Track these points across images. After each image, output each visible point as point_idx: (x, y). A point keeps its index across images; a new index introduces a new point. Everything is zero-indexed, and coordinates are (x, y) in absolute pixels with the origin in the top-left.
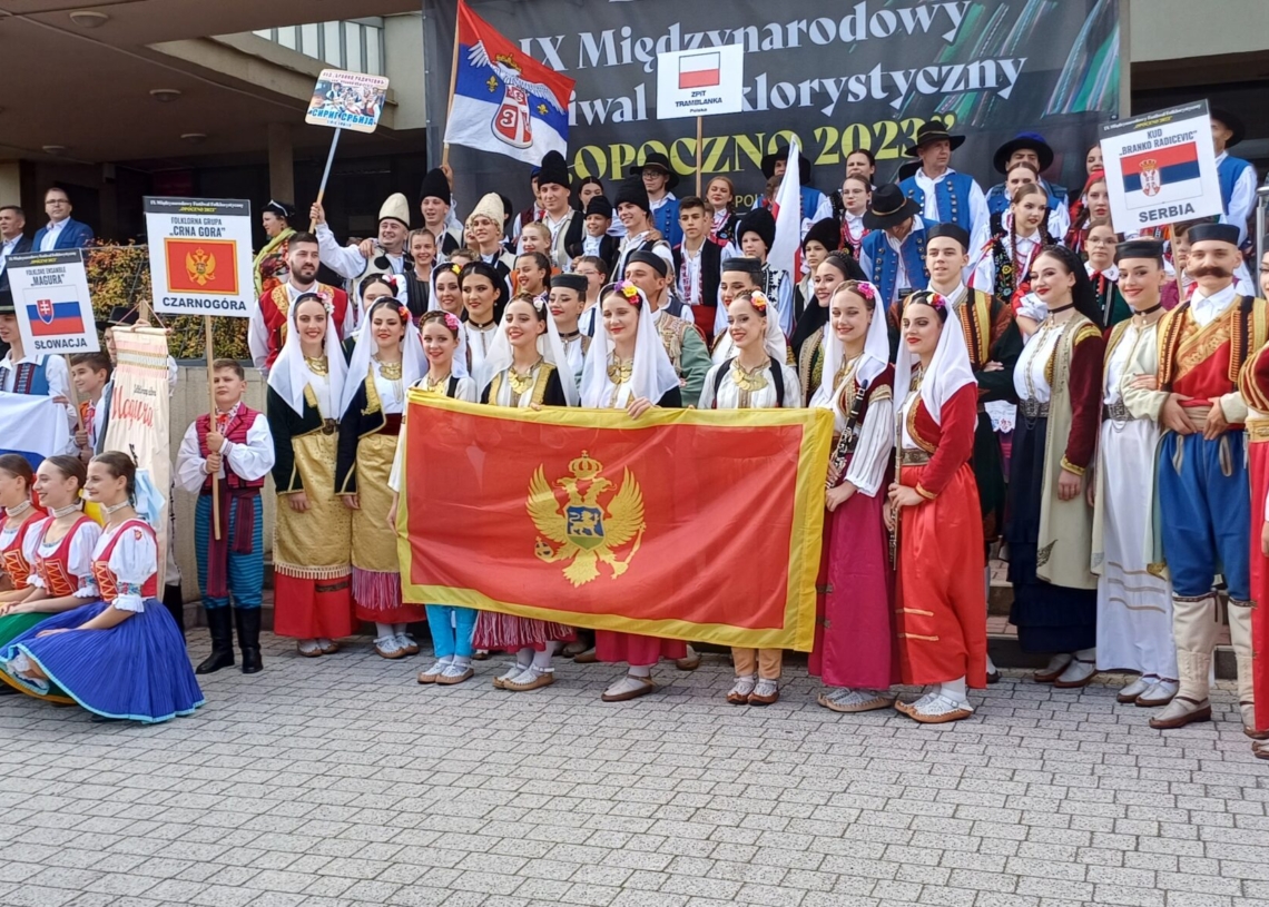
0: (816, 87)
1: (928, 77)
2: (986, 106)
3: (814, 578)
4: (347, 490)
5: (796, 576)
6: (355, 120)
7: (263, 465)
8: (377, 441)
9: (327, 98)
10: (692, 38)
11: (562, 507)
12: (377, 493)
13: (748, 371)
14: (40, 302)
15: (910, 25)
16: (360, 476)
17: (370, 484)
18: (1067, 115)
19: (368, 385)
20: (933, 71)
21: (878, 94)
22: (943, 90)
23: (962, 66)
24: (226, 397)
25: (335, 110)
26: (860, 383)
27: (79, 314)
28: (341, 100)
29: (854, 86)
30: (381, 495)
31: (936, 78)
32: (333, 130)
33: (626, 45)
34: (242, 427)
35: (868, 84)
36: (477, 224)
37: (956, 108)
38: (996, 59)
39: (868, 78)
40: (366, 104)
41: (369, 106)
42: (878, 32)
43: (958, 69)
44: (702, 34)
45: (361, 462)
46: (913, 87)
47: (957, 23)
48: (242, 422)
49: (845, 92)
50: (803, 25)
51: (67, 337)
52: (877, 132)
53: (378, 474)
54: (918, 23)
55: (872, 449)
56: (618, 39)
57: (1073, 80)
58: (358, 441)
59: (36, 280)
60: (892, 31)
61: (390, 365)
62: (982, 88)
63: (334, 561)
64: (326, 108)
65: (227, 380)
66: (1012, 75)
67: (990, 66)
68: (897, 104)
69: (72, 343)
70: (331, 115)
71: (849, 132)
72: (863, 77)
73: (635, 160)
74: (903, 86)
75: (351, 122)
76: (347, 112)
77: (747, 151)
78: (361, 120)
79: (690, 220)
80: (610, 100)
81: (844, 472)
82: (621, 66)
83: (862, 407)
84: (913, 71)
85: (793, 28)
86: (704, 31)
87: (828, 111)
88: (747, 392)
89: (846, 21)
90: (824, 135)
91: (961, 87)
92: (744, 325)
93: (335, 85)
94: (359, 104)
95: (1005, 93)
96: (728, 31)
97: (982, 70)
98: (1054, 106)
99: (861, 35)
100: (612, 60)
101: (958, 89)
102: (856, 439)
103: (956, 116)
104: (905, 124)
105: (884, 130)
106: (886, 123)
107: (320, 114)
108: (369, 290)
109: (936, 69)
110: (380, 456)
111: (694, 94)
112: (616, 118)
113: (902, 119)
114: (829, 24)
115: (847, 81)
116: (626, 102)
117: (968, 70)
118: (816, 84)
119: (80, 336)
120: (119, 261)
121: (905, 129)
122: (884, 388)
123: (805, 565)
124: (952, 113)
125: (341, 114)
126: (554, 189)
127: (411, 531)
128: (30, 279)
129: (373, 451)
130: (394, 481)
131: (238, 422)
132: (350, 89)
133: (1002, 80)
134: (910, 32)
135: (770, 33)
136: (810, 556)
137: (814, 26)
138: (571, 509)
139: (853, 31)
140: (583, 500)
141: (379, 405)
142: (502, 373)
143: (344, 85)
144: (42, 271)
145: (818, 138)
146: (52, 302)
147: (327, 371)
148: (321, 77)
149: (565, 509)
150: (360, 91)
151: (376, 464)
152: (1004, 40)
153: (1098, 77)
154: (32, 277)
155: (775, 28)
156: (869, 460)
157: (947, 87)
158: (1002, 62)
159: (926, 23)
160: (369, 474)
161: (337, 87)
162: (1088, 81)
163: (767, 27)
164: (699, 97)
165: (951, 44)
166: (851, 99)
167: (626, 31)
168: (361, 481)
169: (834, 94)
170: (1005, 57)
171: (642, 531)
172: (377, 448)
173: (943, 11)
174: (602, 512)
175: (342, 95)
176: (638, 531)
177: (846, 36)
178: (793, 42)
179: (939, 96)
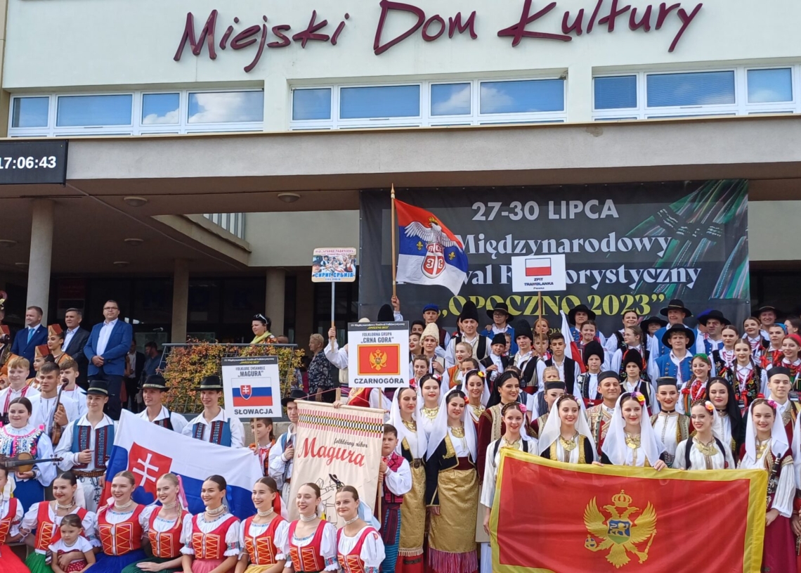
0: (589, 274)
1: (650, 274)
2: (681, 291)
3: (759, 565)
4: (434, 503)
5: (748, 563)
6: (342, 276)
7: (406, 487)
8: (452, 474)
9: (321, 266)
10: (518, 243)
11: (606, 520)
12: (451, 504)
13: (706, 444)
14: (243, 386)
15: (639, 247)
16: (440, 494)
17: (447, 499)
18: (724, 299)
19: (446, 441)
20: (653, 271)
21: (623, 280)
22: (658, 281)
23: (668, 270)
24: (388, 450)
25: (328, 272)
26: (776, 455)
27: (270, 395)
28: (331, 265)
29: (609, 274)
30: (454, 505)
31: (654, 274)
32: (330, 284)
33: (481, 244)
34: (395, 466)
35: (617, 275)
36: (427, 340)
37: (665, 291)
38: (685, 268)
39: (617, 272)
40: (346, 265)
41: (348, 266)
42: (622, 248)
43: (665, 271)
44: (524, 241)
45: (441, 486)
46: (641, 278)
47: (665, 248)
48: (395, 464)
49: (604, 277)
50: (581, 241)
51: (258, 408)
52: (622, 301)
53: (452, 493)
54: (644, 246)
55: (787, 490)
56: (477, 240)
57: (725, 283)
58: (438, 473)
59: (242, 374)
60: (630, 248)
61: (456, 429)
62: (678, 283)
63: (414, 545)
64: (323, 272)
65: (390, 439)
66: (694, 277)
67: (682, 271)
68: (633, 286)
69: (262, 411)
70: (327, 275)
71: (607, 299)
72: (614, 271)
73: (485, 306)
74: (636, 278)
75: (340, 277)
76: (336, 272)
77: (550, 305)
78: (346, 275)
79: (558, 346)
80: (471, 272)
81: (771, 504)
82: (477, 254)
83: (778, 468)
84: (642, 270)
85: (576, 242)
86: (526, 240)
87: (595, 287)
88: (708, 456)
89: (605, 241)
90: (593, 299)
91: (667, 280)
92: (702, 420)
93: (325, 257)
94: (342, 266)
95: (691, 286)
96: (539, 241)
97: (679, 273)
98: (716, 295)
99: (613, 249)
100: (472, 250)
101: (666, 281)
102: (776, 486)
103: (665, 295)
104: (637, 297)
105: (626, 299)
106: (628, 296)
107: (320, 275)
108: (426, 383)
109: (654, 270)
110: (455, 482)
111: (535, 280)
112: (474, 281)
113: (637, 294)
114: (595, 242)
115: (605, 272)
116: (480, 273)
117: (671, 273)
118: (588, 273)
119: (268, 408)
120: (211, 352)
121: (637, 300)
122: (789, 458)
123: (754, 557)
124: (663, 293)
125: (333, 274)
126: (472, 322)
127: (499, 532)
128: (238, 372)
129: (450, 479)
130: (485, 501)
131: (393, 463)
132: (334, 258)
133: (689, 279)
134: (639, 250)
135: (563, 244)
136: (756, 553)
137: (587, 242)
138: (612, 522)
139: (608, 246)
140: (620, 517)
141: (454, 453)
142: (556, 441)
143: (330, 256)
144: (248, 369)
145: (590, 301)
146: (252, 387)
147: (416, 430)
148: (315, 254)
149: (608, 522)
150: (341, 258)
151: (451, 487)
152: (690, 258)
153: (738, 282)
154: (239, 371)
155: (566, 242)
156: (786, 497)
157: (660, 280)
158: (688, 270)
159: (648, 247)
160: (446, 493)
161: (326, 258)
162: (733, 283)
163: (562, 240)
164: (538, 281)
165: (662, 258)
166: (607, 281)
167: (482, 236)
168: (441, 497)
169: (598, 279)
170: (690, 267)
171: (654, 535)
172: (452, 477)
173: (657, 241)
174: (631, 523)
175: (330, 262)
176: (651, 534)
177: (605, 249)
178: (576, 249)
179: (656, 284)
